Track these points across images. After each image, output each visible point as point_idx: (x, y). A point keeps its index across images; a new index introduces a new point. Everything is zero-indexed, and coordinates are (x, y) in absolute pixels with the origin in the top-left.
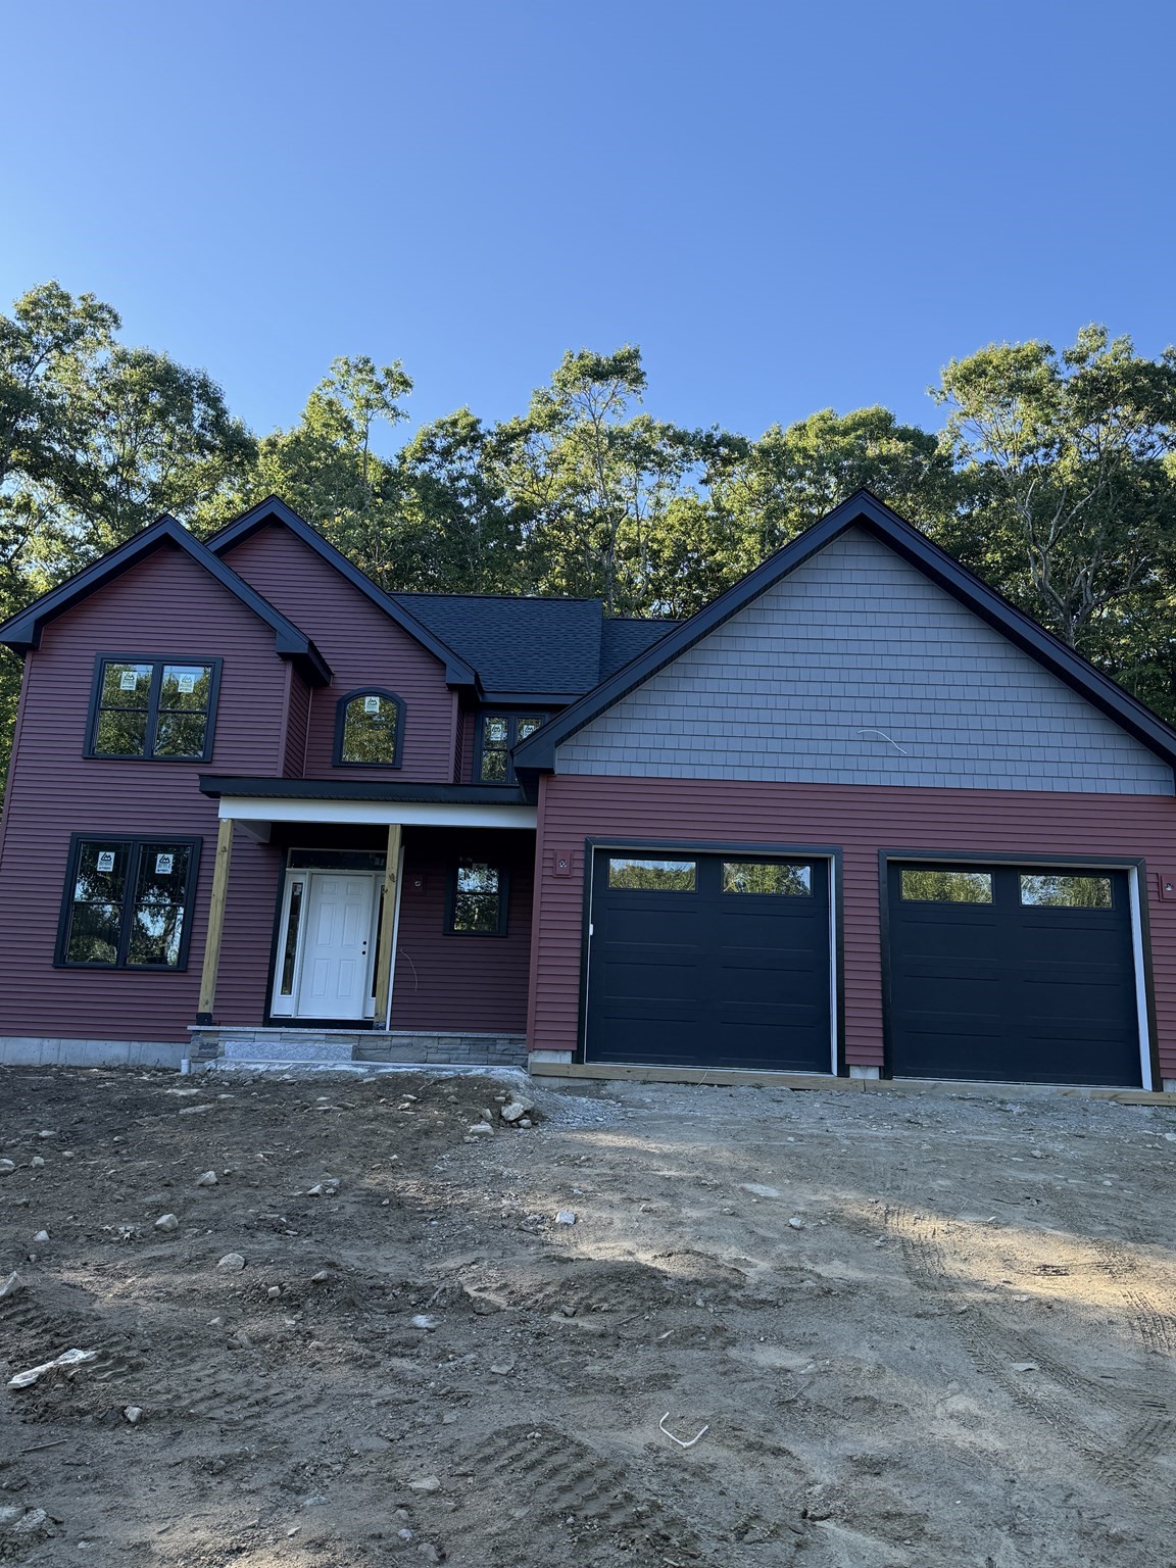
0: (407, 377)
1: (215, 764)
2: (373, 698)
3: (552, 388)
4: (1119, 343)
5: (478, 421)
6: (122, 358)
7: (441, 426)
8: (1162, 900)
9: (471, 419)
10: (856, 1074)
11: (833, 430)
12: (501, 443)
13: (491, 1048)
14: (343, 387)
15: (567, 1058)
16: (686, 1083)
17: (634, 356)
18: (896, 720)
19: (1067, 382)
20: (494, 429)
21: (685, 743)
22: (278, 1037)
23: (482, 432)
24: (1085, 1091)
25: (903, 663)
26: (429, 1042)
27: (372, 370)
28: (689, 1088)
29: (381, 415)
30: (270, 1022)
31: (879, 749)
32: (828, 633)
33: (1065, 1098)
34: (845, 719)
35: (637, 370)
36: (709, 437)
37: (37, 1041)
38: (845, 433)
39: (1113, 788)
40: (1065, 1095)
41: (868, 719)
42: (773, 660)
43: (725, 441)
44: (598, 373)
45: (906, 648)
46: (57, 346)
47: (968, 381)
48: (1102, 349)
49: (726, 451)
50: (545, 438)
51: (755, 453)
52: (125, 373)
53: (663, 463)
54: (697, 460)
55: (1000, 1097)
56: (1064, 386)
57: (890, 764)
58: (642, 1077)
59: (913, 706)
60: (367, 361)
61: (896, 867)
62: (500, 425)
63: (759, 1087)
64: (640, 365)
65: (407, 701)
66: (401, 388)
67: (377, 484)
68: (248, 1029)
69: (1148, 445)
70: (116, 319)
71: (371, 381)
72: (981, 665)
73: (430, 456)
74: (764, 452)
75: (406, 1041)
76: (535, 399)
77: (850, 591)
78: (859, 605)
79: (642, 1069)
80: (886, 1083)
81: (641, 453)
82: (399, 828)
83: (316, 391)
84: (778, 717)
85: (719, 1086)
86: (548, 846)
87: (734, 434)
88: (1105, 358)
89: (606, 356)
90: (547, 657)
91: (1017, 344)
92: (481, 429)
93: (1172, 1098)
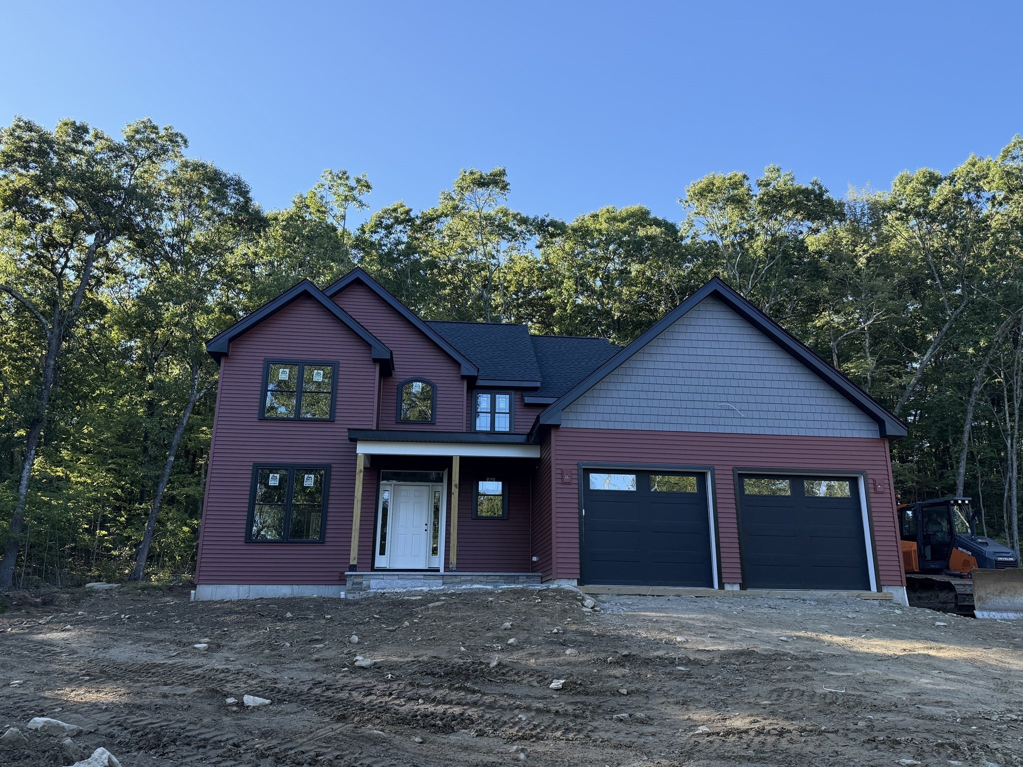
0: (369, 182)
1: (335, 422)
2: (418, 383)
3: (453, 191)
4: (787, 175)
5: (411, 210)
6: (185, 165)
7: (385, 212)
8: (876, 492)
9: (407, 208)
10: (728, 587)
11: (614, 219)
12: (423, 223)
13: (517, 581)
14: (330, 188)
15: (575, 583)
16: (640, 595)
17: (503, 173)
18: (738, 398)
19: (756, 196)
20: (420, 215)
21: (628, 410)
22: (397, 577)
23: (413, 216)
24: (844, 593)
25: (739, 368)
27: (348, 178)
28: (642, 597)
29: (353, 205)
31: (730, 414)
32: (700, 352)
33: (835, 597)
34: (711, 398)
35: (504, 181)
36: (543, 221)
37: (235, 587)
38: (623, 221)
39: (849, 434)
40: (835, 595)
41: (723, 398)
42: (672, 366)
43: (553, 224)
44: (482, 183)
45: (740, 360)
46: (150, 157)
47: (702, 195)
48: (778, 179)
49: (553, 229)
50: (449, 221)
51: (570, 231)
52: (188, 174)
53: (514, 236)
54: (535, 234)
55: (802, 597)
56: (754, 198)
57: (736, 422)
58: (616, 592)
59: (746, 391)
60: (345, 173)
61: (742, 476)
62: (424, 212)
63: (679, 596)
64: (505, 178)
65: (437, 385)
66: (365, 189)
69: (798, 232)
70: (185, 142)
71: (347, 185)
72: (779, 370)
73: (379, 230)
74: (575, 230)
75: (469, 578)
76: (444, 197)
77: (709, 330)
78: (715, 337)
79: (616, 588)
80: (744, 592)
81: (503, 229)
82: (459, 458)
83: (313, 190)
84: (676, 396)
85: (657, 595)
86: (558, 467)
87: (558, 219)
88: (780, 184)
89: (486, 171)
90: (506, 359)
91: (730, 175)
92: (412, 215)
93: (887, 596)
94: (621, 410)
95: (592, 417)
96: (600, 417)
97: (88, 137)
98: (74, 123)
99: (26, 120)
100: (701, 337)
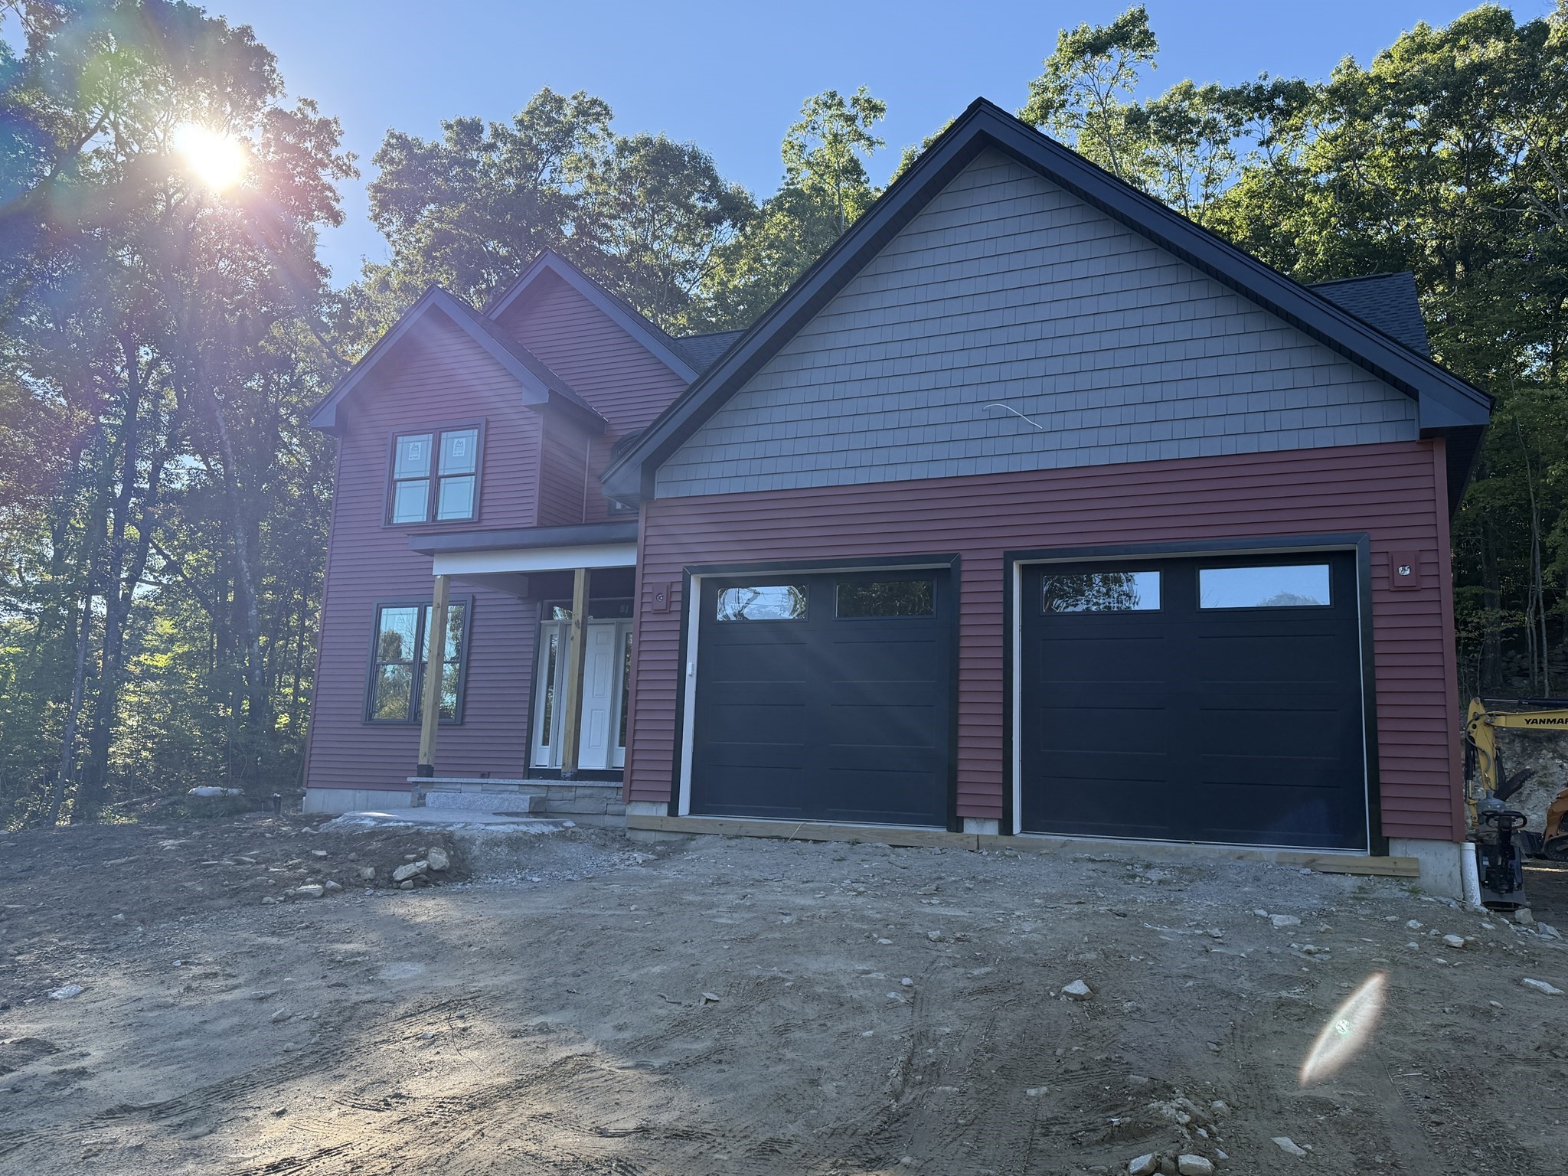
0: (877, 101)
3: (1046, 76)
6: (623, 148)
8: (1397, 587)
10: (971, 828)
11: (1421, 48)
14: (813, 127)
15: (663, 810)
16: (779, 838)
17: (1140, 18)
18: (1033, 386)
21: (788, 448)
22: (480, 788)
24: (1268, 853)
26: (607, 793)
27: (841, 104)
28: (780, 843)
30: (531, 773)
31: (1008, 427)
34: (969, 394)
35: (1145, 33)
36: (1259, 89)
39: (1324, 439)
40: (1240, 858)
41: (997, 390)
42: (888, 334)
43: (1278, 90)
44: (1097, 46)
46: (557, 148)
49: (1284, 101)
51: (1320, 96)
52: (629, 162)
54: (1253, 118)
57: (1024, 443)
58: (733, 832)
60: (833, 95)
63: (857, 843)
64: (1147, 26)
66: (872, 115)
68: (454, 780)
70: (607, 112)
71: (842, 115)
74: (1333, 92)
75: (588, 792)
76: (1031, 92)
77: (980, 232)
79: (734, 823)
80: (1006, 841)
82: (583, 571)
83: (787, 139)
84: (891, 402)
85: (815, 841)
86: (648, 580)
87: (1290, 78)
89: (1107, 27)
93: (1400, 865)
94: (773, 449)
95: (717, 471)
96: (730, 469)
97: (487, 137)
98: (460, 123)
99: (398, 134)
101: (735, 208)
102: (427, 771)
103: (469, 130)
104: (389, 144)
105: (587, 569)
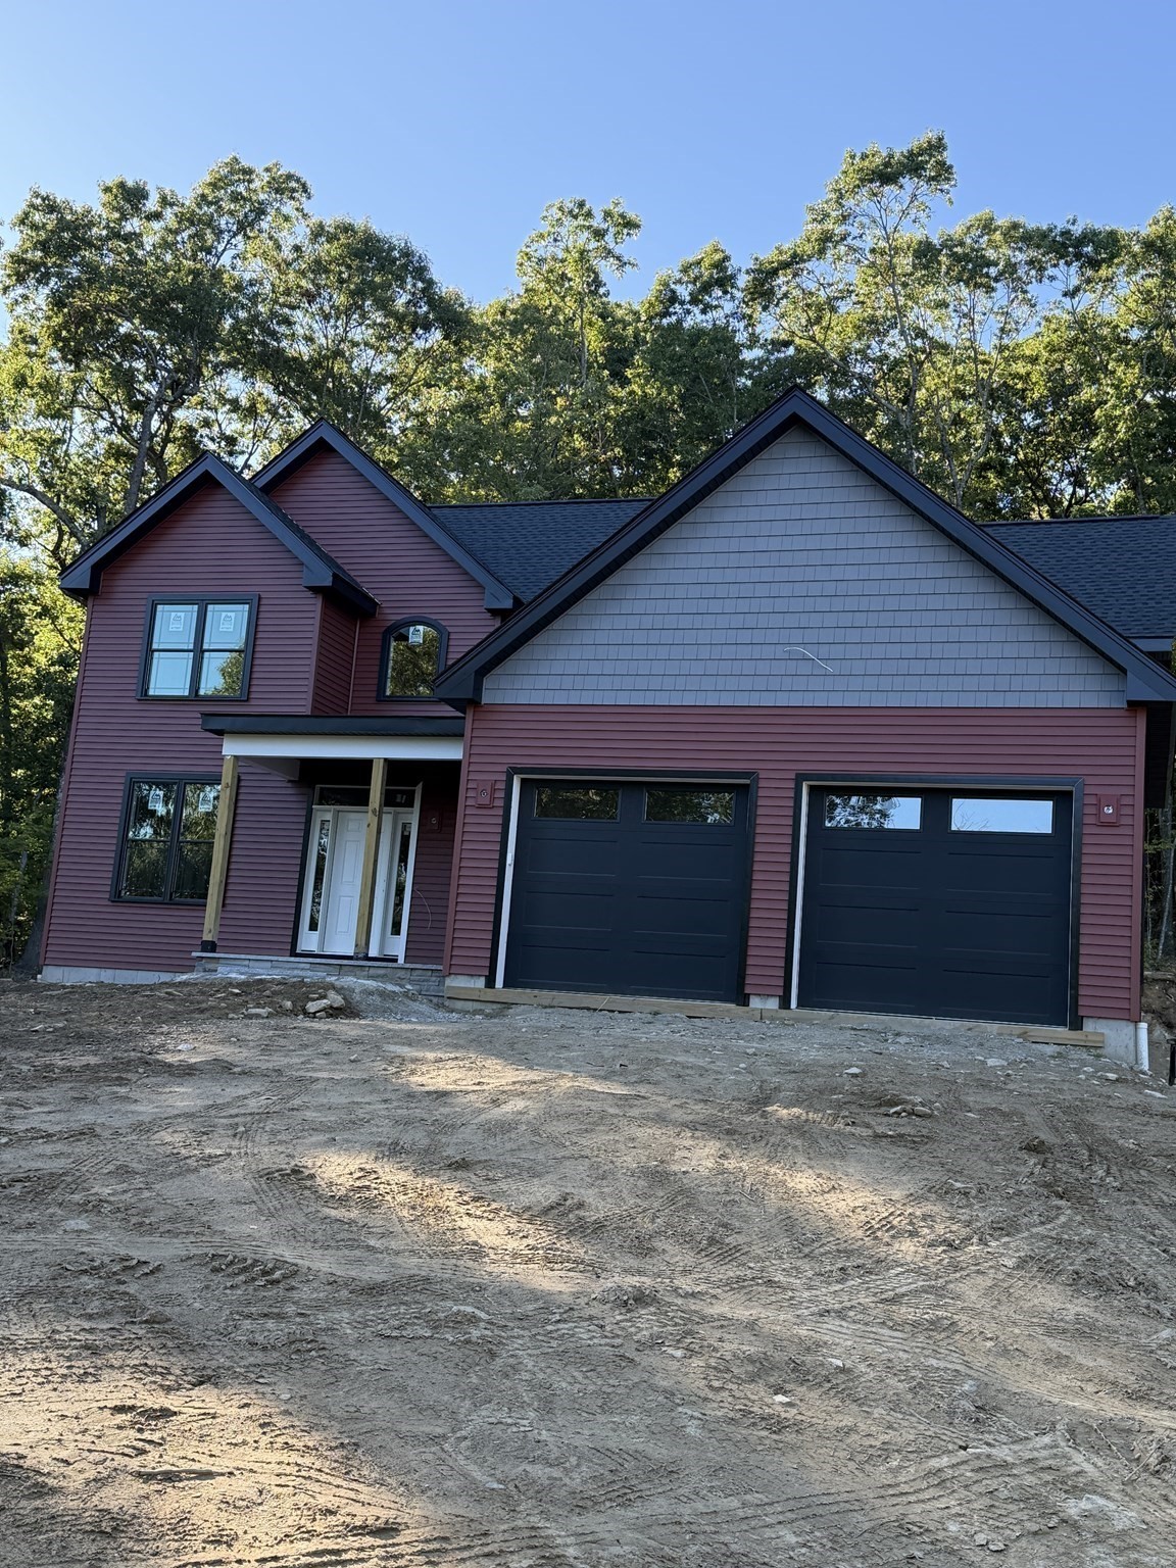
0: (631, 215)
1: (253, 702)
2: (418, 628)
3: (826, 202)
5: (726, 259)
6: (318, 232)
8: (1103, 824)
10: (756, 1003)
12: (759, 281)
14: (554, 239)
15: (481, 983)
16: (588, 1009)
17: (937, 146)
20: (748, 266)
21: (608, 668)
22: (269, 964)
23: (732, 271)
24: (993, 1028)
25: (837, 573)
27: (589, 215)
28: (587, 1013)
31: (805, 668)
32: (761, 544)
33: (969, 1033)
34: (772, 637)
35: (940, 164)
36: (1066, 233)
39: (1054, 701)
40: (969, 1031)
41: (795, 636)
42: (703, 576)
43: (1089, 237)
44: (886, 175)
45: (842, 557)
46: (242, 230)
49: (1093, 249)
51: (1134, 248)
52: (325, 250)
54: (1059, 265)
57: (815, 683)
58: (546, 1002)
59: (845, 620)
60: (581, 205)
62: (757, 259)
63: (657, 1014)
64: (948, 156)
65: (450, 630)
66: (625, 231)
67: (601, 354)
68: (243, 956)
70: (305, 189)
71: (589, 227)
74: (1149, 245)
76: (809, 219)
77: (788, 497)
78: (796, 513)
79: (546, 996)
80: (783, 1014)
81: (972, 268)
82: (382, 761)
83: (524, 249)
85: (620, 1012)
87: (1102, 225)
89: (900, 150)
92: (732, 266)
93: (1090, 1038)
94: (595, 668)
95: (542, 683)
96: (554, 682)
97: (152, 204)
98: (122, 185)
99: (44, 194)
100: (768, 513)
101: (452, 319)
102: (210, 946)
103: (131, 197)
104: (32, 206)
105: (385, 760)
